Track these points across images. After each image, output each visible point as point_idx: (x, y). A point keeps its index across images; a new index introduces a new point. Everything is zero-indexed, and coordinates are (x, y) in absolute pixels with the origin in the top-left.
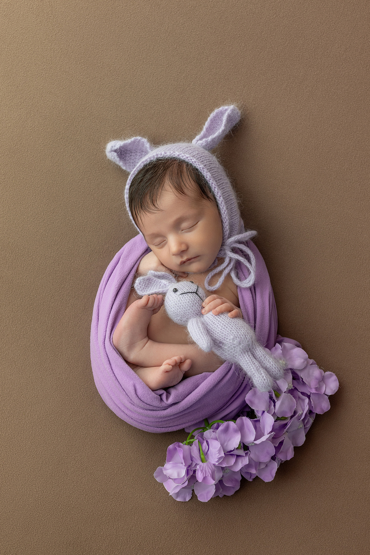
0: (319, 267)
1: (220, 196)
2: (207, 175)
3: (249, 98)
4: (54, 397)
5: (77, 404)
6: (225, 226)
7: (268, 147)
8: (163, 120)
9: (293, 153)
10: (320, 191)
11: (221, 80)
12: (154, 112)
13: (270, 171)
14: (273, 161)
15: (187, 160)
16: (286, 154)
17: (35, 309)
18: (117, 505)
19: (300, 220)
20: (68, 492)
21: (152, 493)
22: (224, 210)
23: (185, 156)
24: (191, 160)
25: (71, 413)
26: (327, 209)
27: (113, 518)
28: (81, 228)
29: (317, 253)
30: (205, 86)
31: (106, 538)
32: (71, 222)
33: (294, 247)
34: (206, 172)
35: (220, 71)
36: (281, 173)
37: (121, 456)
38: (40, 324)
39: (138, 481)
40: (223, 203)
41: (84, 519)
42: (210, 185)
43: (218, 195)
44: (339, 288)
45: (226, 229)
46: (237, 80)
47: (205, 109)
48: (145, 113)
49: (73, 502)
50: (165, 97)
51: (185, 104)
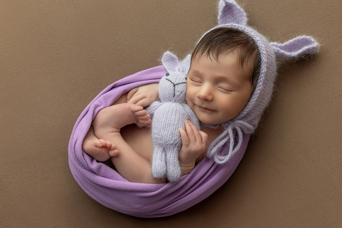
0: (281, 194)
1: (259, 90)
2: (264, 69)
3: (336, 48)
4: (57, 120)
5: (66, 136)
6: (244, 110)
7: (320, 89)
8: (267, 17)
9: (333, 108)
10: (328, 148)
11: (327, 22)
12: (266, 8)
13: (307, 106)
14: (314, 101)
15: (260, 48)
16: (327, 104)
17: (93, 62)
18: (31, 214)
19: (297, 153)
20: (13, 180)
21: (57, 226)
22: (253, 100)
23: (262, 45)
24: (263, 50)
25: (58, 138)
26: (321, 163)
27: (22, 219)
28: (161, 40)
29: (288, 185)
30: (314, 17)
31: (8, 226)
32: (158, 31)
33: (277, 167)
34: (265, 67)
35: (332, 15)
36: (313, 113)
37: (62, 188)
38: (89, 73)
39: (57, 212)
40: (257, 95)
41: (6, 204)
42: (260, 77)
43: (259, 88)
44: (281, 219)
45: (243, 112)
46: (338, 30)
47: (300, 32)
48: (260, 3)
49: (10, 188)
50: (281, 4)
51: (290, 18)
